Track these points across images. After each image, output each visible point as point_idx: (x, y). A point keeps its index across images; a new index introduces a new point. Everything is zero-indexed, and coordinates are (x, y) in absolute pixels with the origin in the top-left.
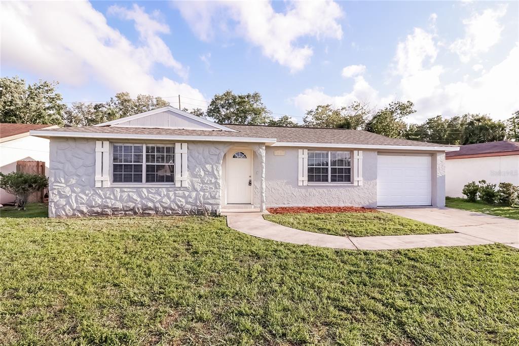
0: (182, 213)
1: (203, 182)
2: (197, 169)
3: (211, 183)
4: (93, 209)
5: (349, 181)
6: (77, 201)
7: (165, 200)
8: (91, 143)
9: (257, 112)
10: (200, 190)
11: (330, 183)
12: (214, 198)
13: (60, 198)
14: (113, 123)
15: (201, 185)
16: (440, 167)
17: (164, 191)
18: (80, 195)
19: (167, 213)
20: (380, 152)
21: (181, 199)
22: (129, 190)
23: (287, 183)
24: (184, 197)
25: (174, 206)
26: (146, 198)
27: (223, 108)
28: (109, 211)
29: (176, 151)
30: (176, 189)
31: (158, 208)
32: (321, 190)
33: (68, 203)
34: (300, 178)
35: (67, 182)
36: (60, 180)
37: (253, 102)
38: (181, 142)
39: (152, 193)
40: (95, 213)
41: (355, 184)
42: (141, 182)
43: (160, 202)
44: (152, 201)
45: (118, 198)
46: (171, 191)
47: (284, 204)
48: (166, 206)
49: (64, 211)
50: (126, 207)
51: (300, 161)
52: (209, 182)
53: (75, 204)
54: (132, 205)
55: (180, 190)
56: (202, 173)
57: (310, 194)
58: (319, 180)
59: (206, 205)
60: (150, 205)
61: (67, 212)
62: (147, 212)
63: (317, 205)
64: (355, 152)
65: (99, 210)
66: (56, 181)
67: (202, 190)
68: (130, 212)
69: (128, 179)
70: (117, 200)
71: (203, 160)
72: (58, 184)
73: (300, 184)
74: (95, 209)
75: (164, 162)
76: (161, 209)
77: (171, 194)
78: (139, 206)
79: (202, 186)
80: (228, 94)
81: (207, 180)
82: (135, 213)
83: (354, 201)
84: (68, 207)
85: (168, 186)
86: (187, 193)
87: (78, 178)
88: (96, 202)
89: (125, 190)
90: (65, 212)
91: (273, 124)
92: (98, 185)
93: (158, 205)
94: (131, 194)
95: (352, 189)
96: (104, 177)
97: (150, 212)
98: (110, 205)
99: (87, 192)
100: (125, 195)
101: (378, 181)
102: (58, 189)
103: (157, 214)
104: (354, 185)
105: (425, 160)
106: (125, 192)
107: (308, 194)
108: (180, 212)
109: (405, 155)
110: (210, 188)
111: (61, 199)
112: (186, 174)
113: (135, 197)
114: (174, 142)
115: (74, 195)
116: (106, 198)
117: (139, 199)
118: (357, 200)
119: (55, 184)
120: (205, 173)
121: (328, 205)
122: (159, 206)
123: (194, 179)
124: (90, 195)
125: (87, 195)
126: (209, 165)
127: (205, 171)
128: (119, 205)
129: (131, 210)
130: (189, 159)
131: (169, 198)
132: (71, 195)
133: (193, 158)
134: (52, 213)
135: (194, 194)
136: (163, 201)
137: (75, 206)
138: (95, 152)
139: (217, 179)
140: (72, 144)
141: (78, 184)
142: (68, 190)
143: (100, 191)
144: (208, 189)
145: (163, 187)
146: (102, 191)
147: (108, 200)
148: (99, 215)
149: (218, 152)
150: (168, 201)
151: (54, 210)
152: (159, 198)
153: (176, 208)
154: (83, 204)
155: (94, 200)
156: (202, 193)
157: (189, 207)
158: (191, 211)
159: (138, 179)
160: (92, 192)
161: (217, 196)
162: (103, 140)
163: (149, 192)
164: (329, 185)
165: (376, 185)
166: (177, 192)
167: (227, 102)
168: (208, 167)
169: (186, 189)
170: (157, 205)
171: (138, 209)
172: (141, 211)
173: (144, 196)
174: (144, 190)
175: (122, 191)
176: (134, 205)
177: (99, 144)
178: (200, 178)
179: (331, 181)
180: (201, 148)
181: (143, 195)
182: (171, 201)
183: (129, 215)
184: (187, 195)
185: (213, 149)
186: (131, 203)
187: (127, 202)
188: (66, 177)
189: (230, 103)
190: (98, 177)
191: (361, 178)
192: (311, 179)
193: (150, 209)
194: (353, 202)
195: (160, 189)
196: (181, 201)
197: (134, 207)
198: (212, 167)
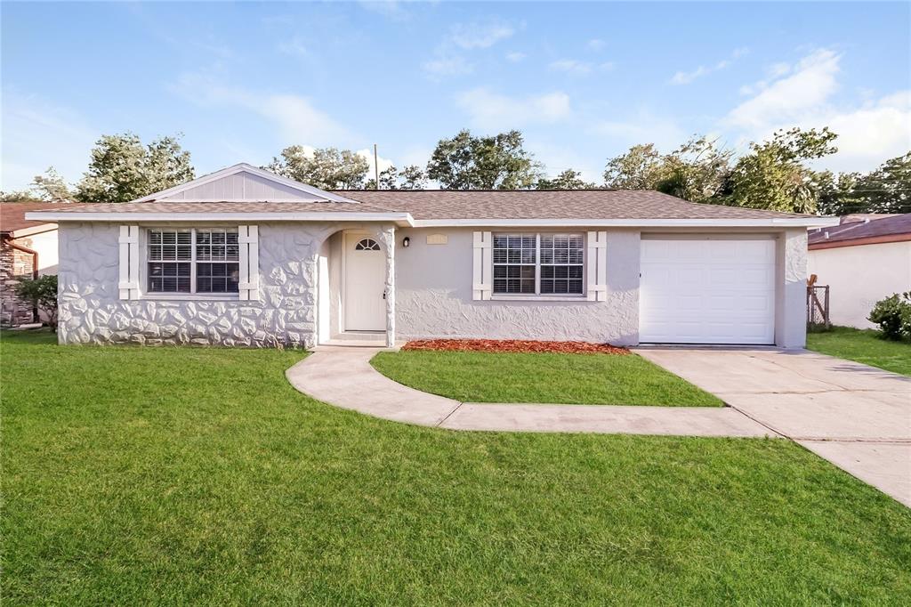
0: (252, 344)
1: (284, 293)
2: (274, 270)
3: (299, 294)
4: (118, 333)
5: (580, 291)
6: (95, 322)
7: (224, 321)
8: (113, 230)
9: (513, 167)
10: (280, 307)
11: (538, 296)
12: (303, 320)
13: (73, 315)
14: (158, 197)
15: (282, 298)
16: (794, 262)
17: (222, 308)
18: (100, 311)
19: (228, 343)
20: (647, 233)
21: (248, 320)
22: (168, 304)
23: (452, 295)
24: (254, 317)
25: (237, 332)
26: (194, 318)
27: (454, 161)
28: (140, 338)
29: (240, 239)
30: (241, 304)
31: (213, 335)
32: (518, 309)
33: (83, 323)
34: (477, 286)
35: (81, 290)
36: (72, 287)
37: (508, 149)
38: (248, 223)
39: (202, 310)
40: (121, 340)
41: (591, 297)
42: (190, 291)
43: (216, 324)
44: (203, 323)
45: (153, 317)
46: (233, 307)
47: (445, 333)
48: (226, 331)
49: (78, 334)
50: (165, 331)
51: (477, 253)
52: (294, 293)
53: (93, 325)
54: (173, 329)
55: (248, 306)
56: (283, 277)
57: (496, 317)
58: (517, 291)
59: (290, 333)
60: (201, 329)
61: (83, 336)
62: (196, 340)
63: (511, 338)
64: (592, 235)
65: (127, 336)
66: (67, 290)
67: (284, 305)
68: (171, 341)
69: (169, 287)
70: (151, 321)
71: (284, 254)
72: (70, 294)
73: (477, 297)
74: (121, 334)
75: (223, 259)
76: (218, 337)
77: (233, 311)
78: (184, 330)
79: (283, 300)
80: (462, 137)
81: (292, 290)
82: (179, 342)
83: (589, 331)
84: (83, 330)
85: (229, 299)
86: (258, 311)
87: (96, 285)
88: (121, 323)
89: (164, 304)
90: (80, 337)
91: (545, 186)
92: (124, 296)
93: (213, 330)
94: (171, 311)
95: (585, 307)
96: (133, 284)
97: (201, 341)
98: (141, 328)
99: (109, 306)
100: (163, 312)
101: (642, 291)
102: (70, 301)
103: (211, 344)
104: (588, 299)
105: (761, 249)
106: (163, 307)
107: (491, 317)
108: (248, 343)
109: (708, 239)
110: (297, 303)
111: (75, 318)
112: (257, 278)
113: (178, 315)
114: (237, 224)
115: (91, 311)
116: (136, 317)
117: (183, 320)
118: (595, 329)
119: (65, 294)
120: (288, 277)
121: (533, 337)
122: (215, 332)
123: (270, 287)
124: (113, 311)
125: (109, 312)
126: (294, 263)
127: (289, 272)
128: (155, 329)
129: (172, 337)
130: (261, 252)
131: (230, 319)
132: (87, 311)
133: (268, 251)
134: (62, 338)
135: (270, 313)
136: (221, 322)
137: (93, 328)
138: (118, 244)
139: (309, 287)
140: (87, 231)
141: (97, 294)
142: (83, 302)
143: (127, 305)
144: (294, 304)
145: (220, 300)
146: (129, 305)
147: (139, 320)
148: (125, 344)
149: (309, 239)
150: (229, 323)
151: (65, 334)
152: (214, 318)
153: (242, 335)
154: (102, 325)
155: (119, 319)
156: (283, 312)
157: (262, 334)
158: (266, 342)
159: (185, 287)
160: (116, 307)
161: (308, 317)
162: (128, 223)
163: (199, 309)
164: (534, 298)
165: (637, 299)
166: (242, 309)
167: (462, 151)
168: (293, 266)
169: (257, 304)
170: (211, 330)
171: (183, 335)
172: (188, 340)
173: (191, 315)
174: (192, 305)
175: (158, 307)
176: (177, 328)
177: (124, 229)
178: (280, 285)
179: (541, 292)
180: (280, 233)
181: (190, 313)
182: (233, 325)
183: (170, 345)
184: (258, 315)
185: (300, 235)
186: (172, 326)
187: (166, 323)
188: (81, 283)
189: (468, 152)
190: (123, 283)
191: (602, 286)
192: (499, 287)
193: (201, 336)
194: (586, 333)
195: (215, 304)
196: (248, 325)
197: (176, 333)
198: (300, 267)
